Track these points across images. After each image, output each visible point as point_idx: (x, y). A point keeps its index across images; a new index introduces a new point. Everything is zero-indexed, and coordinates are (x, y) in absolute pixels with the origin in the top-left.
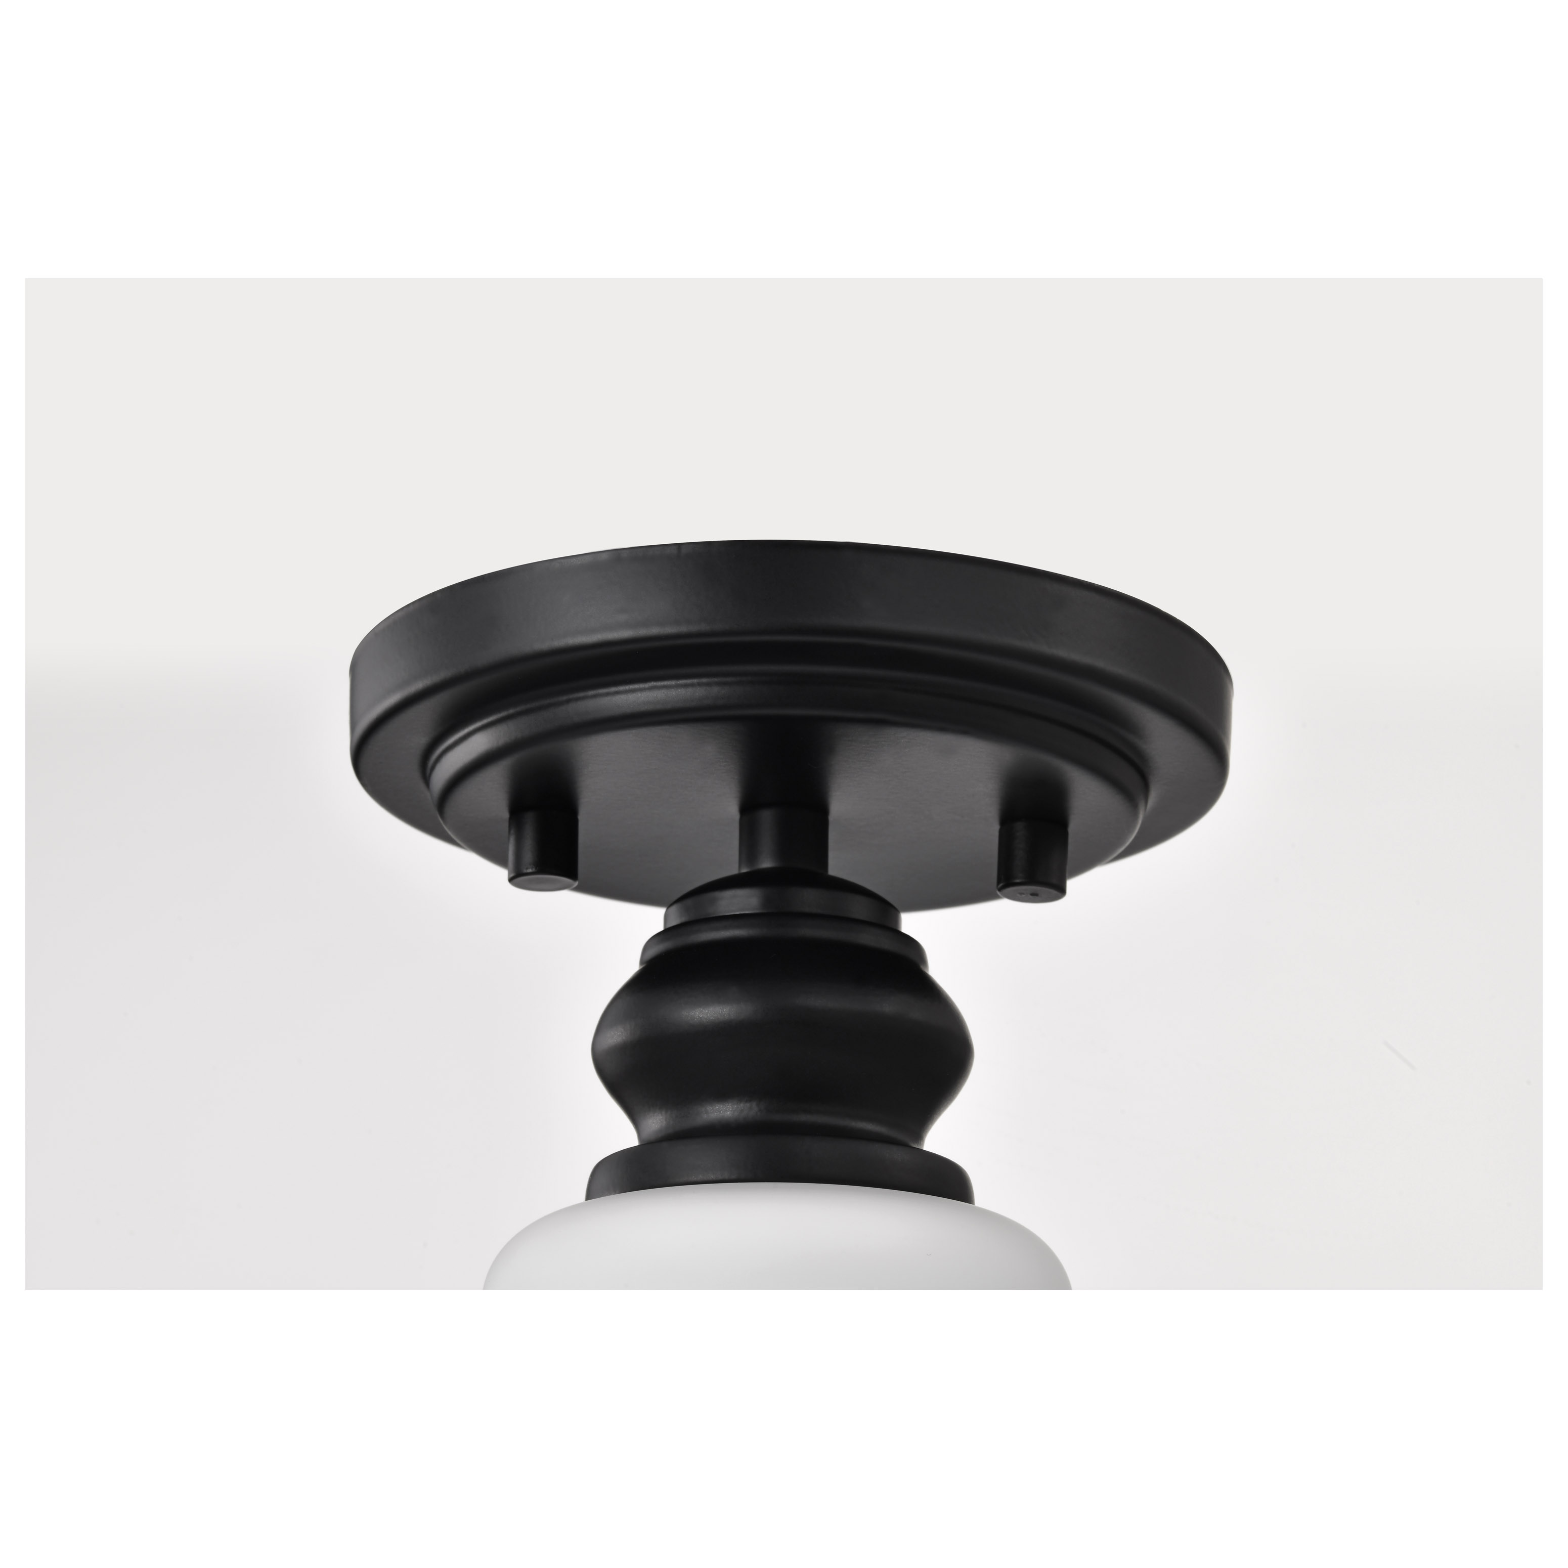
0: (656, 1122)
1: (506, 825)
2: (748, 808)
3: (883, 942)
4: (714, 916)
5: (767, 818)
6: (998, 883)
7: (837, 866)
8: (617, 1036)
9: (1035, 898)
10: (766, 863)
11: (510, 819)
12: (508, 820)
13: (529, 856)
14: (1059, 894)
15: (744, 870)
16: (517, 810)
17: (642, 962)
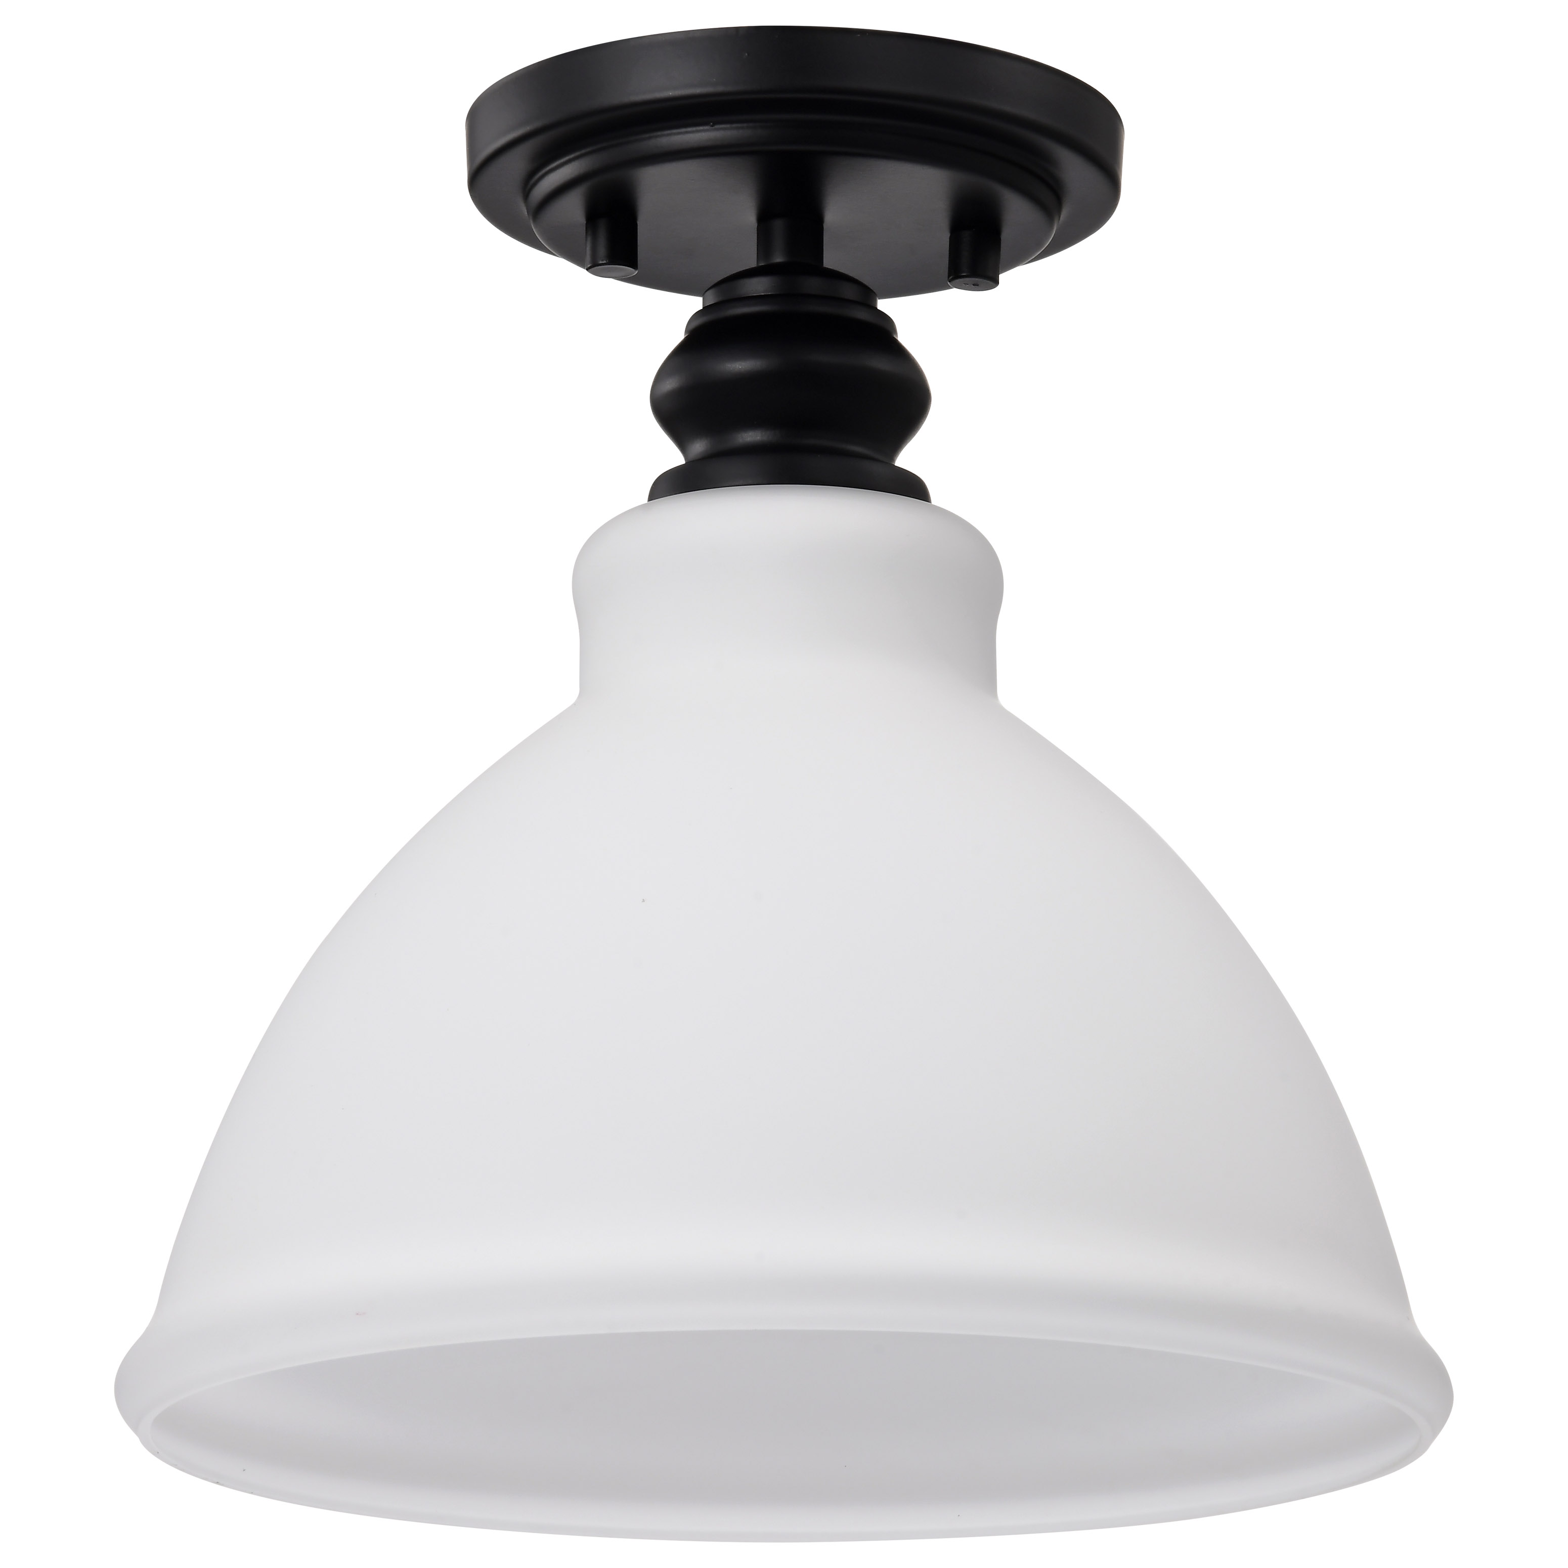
0: (699, 447)
1: (583, 229)
2: (764, 218)
3: (861, 314)
4: (746, 296)
5: (779, 226)
6: (949, 276)
7: (830, 260)
8: (670, 385)
9: (976, 287)
10: (778, 259)
11: (586, 224)
12: (585, 225)
13: (602, 251)
14: (994, 284)
15: (762, 264)
16: (593, 216)
17: (686, 331)
